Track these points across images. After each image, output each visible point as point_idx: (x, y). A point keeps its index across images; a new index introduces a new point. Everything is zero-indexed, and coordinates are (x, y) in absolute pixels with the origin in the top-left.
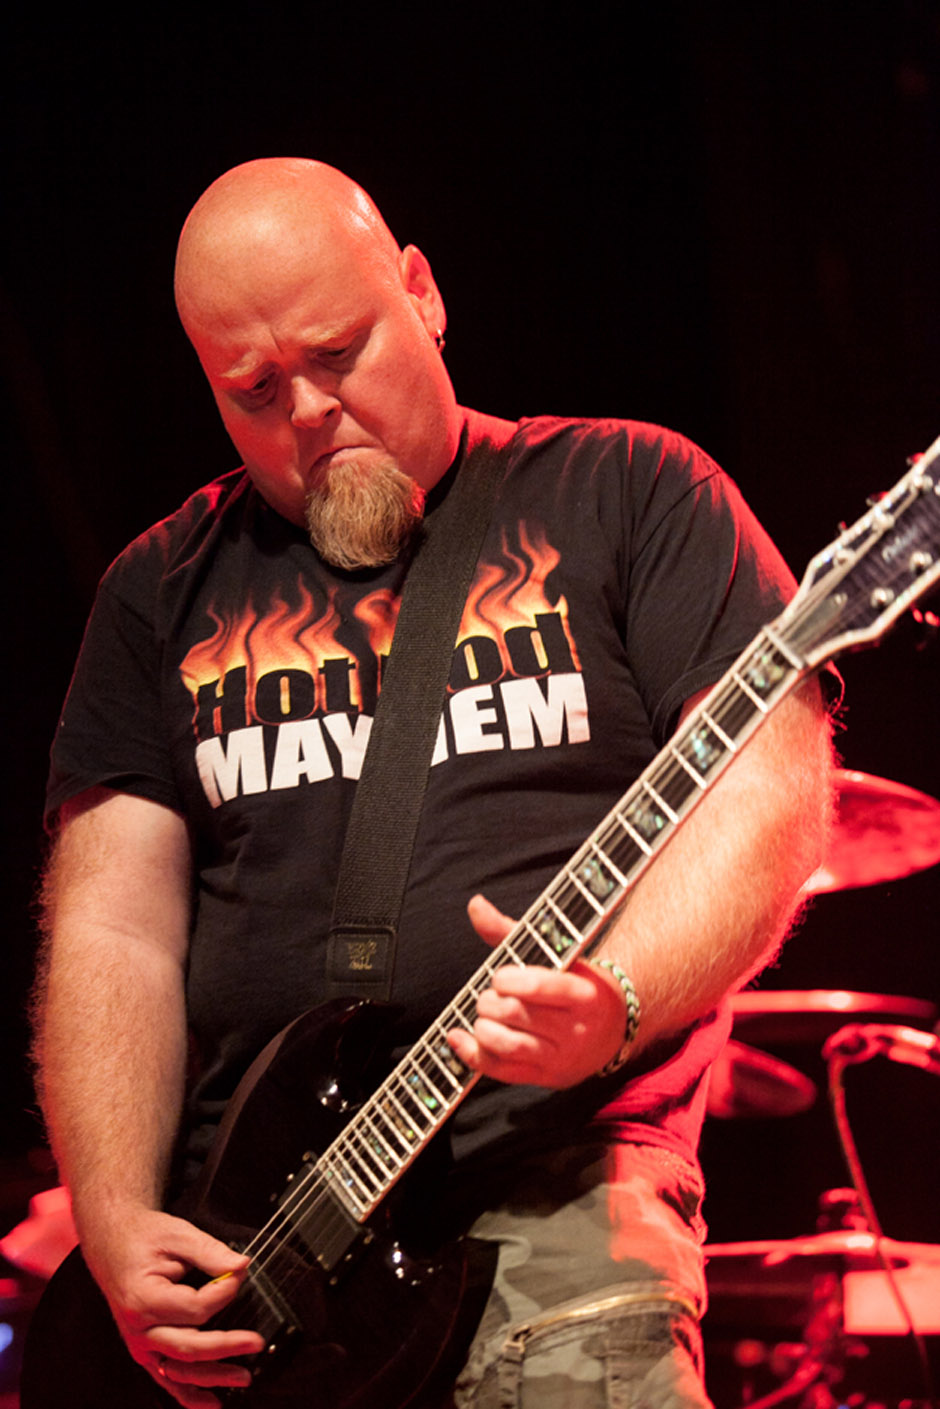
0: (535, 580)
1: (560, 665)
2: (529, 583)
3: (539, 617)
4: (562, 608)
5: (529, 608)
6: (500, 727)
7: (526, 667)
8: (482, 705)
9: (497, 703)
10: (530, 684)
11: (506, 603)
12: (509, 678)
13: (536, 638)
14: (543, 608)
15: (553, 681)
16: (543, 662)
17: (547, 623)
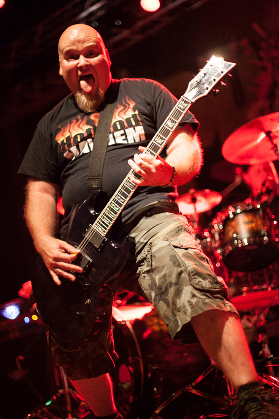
0: (131, 108)
1: (137, 124)
2: (129, 109)
3: (132, 115)
4: (137, 112)
5: (130, 113)
6: (126, 139)
7: (130, 125)
8: (122, 135)
9: (125, 134)
10: (132, 129)
11: (125, 113)
12: (127, 128)
13: (132, 119)
14: (133, 113)
15: (136, 128)
16: (134, 124)
17: (134, 116)
